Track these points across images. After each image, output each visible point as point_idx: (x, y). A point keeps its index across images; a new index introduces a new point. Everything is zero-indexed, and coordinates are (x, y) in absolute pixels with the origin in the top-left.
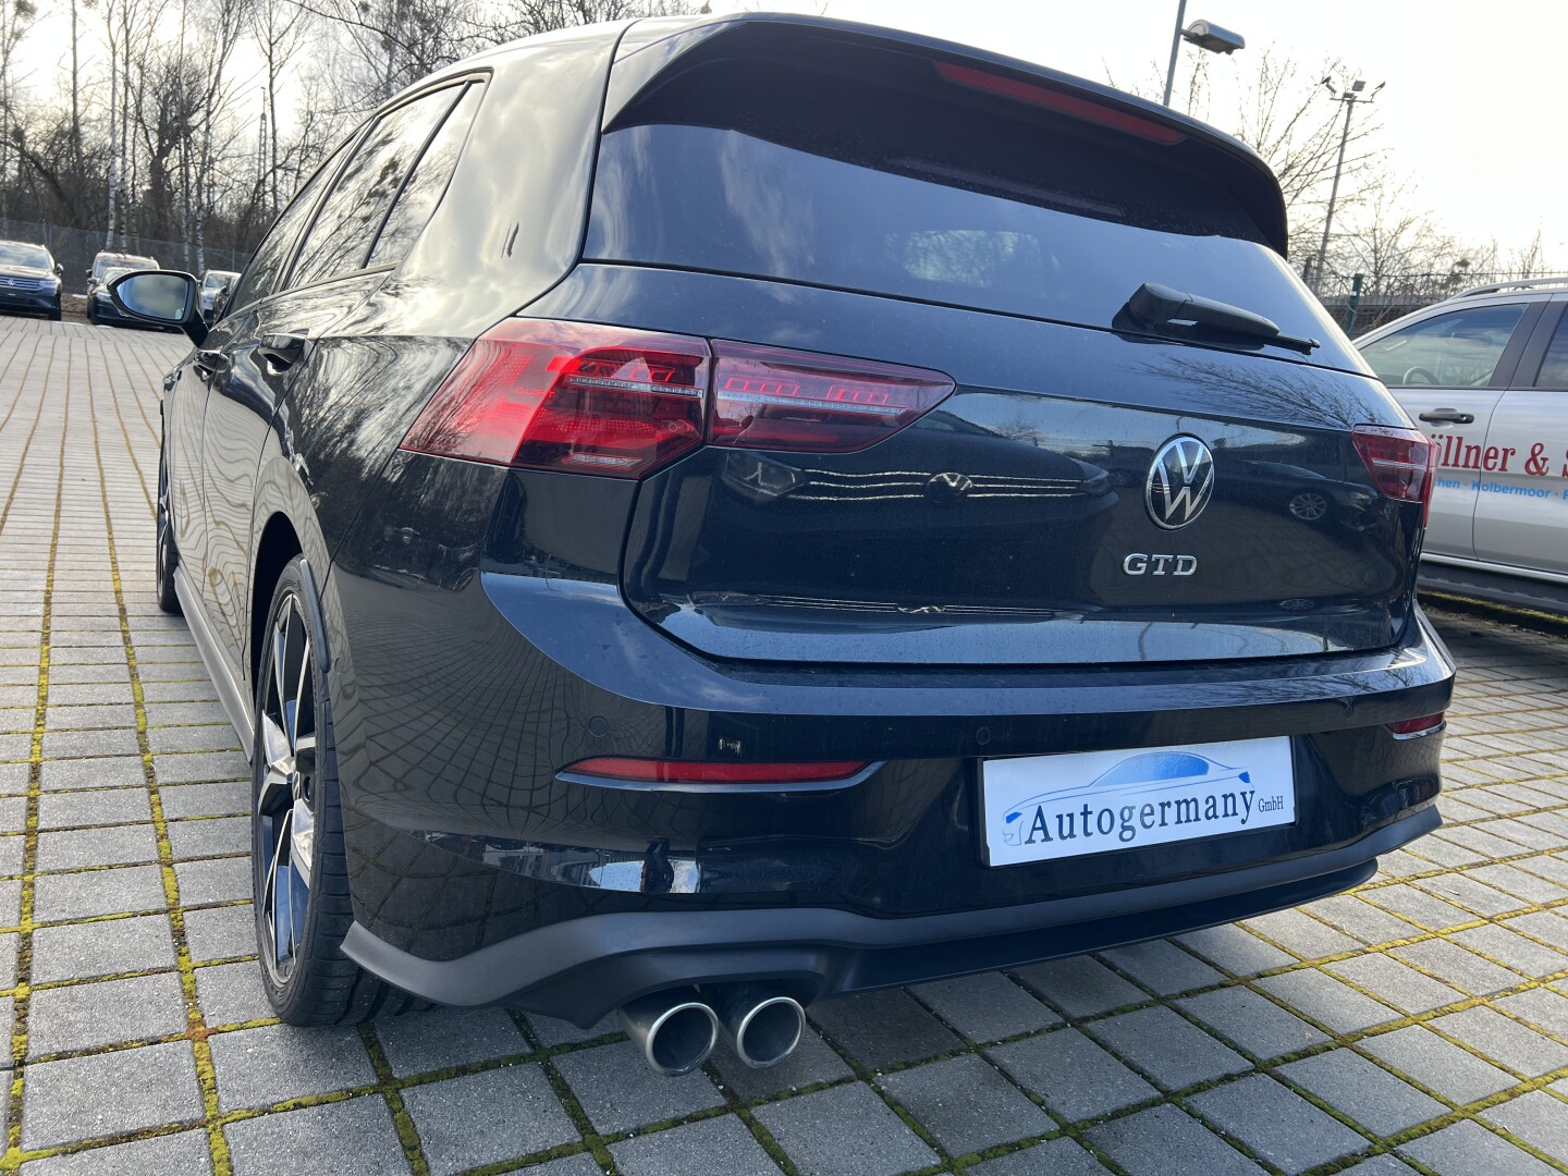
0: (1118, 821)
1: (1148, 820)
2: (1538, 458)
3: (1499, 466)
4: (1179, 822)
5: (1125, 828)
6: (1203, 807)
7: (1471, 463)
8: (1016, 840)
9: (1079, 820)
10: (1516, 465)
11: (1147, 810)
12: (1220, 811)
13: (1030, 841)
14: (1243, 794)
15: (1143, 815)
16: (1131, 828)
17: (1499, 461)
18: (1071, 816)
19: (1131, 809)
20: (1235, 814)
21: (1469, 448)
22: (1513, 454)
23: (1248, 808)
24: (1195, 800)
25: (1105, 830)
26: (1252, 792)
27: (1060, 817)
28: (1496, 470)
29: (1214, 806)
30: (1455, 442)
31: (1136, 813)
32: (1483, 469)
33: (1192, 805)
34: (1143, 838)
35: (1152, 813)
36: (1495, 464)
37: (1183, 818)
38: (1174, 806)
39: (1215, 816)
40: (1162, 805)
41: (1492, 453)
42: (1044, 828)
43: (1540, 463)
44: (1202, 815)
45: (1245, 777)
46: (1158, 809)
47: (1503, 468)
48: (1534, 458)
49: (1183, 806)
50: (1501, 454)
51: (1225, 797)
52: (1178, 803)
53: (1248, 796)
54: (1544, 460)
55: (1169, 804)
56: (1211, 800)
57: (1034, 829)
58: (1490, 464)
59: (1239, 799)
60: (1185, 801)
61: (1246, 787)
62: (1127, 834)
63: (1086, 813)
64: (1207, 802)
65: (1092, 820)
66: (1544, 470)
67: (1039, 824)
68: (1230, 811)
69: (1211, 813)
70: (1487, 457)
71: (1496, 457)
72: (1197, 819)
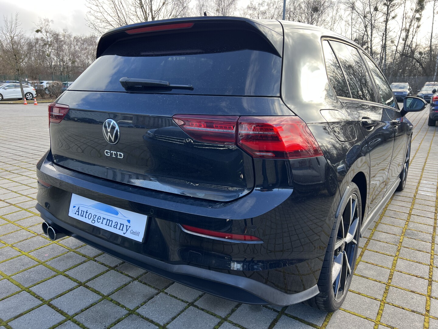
0: (92, 218)
1: (99, 220)
4: (106, 224)
5: (93, 220)
6: (113, 224)
8: (73, 212)
9: (85, 213)
11: (99, 218)
12: (118, 227)
13: (75, 214)
14: (127, 226)
15: (98, 219)
16: (95, 221)
18: (84, 211)
19: (96, 216)
20: (122, 230)
23: (127, 230)
24: (112, 221)
25: (89, 218)
26: (130, 227)
27: (82, 211)
29: (117, 225)
31: (97, 217)
33: (111, 222)
34: (96, 224)
35: (100, 219)
37: (107, 224)
38: (106, 220)
39: (116, 228)
40: (103, 218)
42: (78, 212)
44: (113, 226)
45: (129, 221)
46: (102, 219)
49: (108, 221)
51: (121, 224)
52: (108, 220)
53: (128, 227)
55: (105, 219)
56: (116, 223)
57: (77, 211)
59: (125, 227)
60: (109, 220)
61: (128, 224)
62: (93, 222)
63: (87, 212)
64: (115, 223)
65: (88, 214)
67: (78, 211)
68: (121, 229)
69: (115, 226)
72: (111, 226)
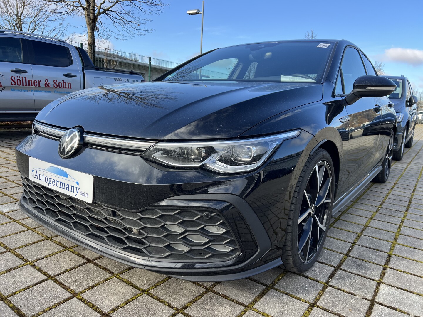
2: (47, 83)
3: (38, 85)
7: (30, 85)
10: (42, 85)
17: (38, 84)
21: (29, 81)
22: (41, 82)
28: (37, 86)
30: (24, 79)
32: (34, 86)
36: (37, 85)
41: (35, 82)
43: (48, 84)
47: (39, 86)
48: (46, 83)
50: (38, 82)
54: (49, 83)
58: (36, 85)
66: (49, 86)
70: (34, 83)
71: (37, 83)
